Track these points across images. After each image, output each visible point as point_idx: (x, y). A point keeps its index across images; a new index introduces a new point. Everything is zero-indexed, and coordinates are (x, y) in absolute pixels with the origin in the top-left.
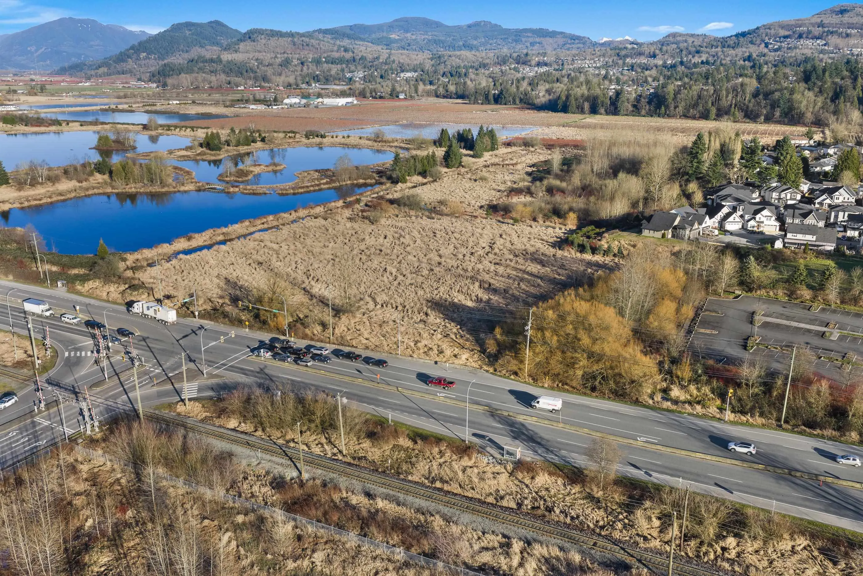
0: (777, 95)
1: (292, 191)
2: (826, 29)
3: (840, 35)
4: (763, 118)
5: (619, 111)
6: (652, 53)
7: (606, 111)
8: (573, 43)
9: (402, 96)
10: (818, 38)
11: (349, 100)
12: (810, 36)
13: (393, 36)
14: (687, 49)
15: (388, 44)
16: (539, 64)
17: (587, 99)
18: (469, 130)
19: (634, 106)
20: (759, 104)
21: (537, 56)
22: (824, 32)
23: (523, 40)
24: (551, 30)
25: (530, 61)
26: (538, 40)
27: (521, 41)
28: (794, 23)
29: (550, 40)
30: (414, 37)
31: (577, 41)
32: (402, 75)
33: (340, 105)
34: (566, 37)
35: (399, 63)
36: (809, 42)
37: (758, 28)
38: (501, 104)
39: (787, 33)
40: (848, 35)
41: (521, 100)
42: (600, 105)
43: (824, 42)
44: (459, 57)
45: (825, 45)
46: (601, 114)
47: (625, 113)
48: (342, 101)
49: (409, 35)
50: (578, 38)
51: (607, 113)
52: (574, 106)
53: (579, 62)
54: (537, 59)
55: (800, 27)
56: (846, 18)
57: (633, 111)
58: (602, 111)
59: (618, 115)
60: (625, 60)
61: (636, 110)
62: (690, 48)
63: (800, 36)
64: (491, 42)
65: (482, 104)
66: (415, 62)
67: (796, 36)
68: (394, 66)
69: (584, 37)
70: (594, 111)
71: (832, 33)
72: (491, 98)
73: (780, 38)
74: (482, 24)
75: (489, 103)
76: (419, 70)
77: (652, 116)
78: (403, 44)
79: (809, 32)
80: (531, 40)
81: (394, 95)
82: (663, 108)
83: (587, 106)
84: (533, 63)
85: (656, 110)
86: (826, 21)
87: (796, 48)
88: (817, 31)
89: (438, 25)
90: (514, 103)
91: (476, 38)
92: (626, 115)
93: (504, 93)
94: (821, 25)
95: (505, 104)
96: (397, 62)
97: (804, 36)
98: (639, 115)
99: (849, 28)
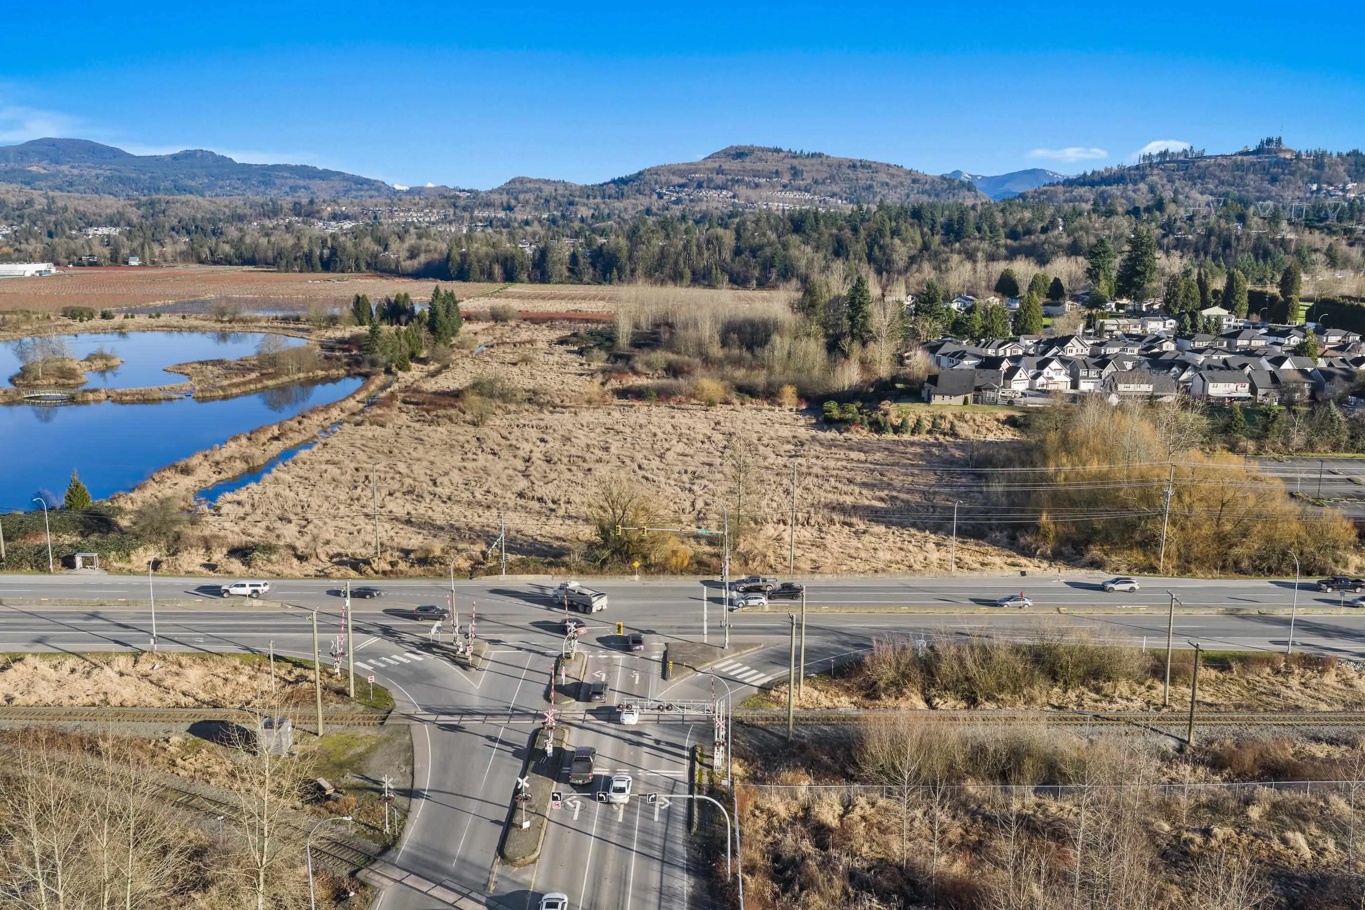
0: (768, 251)
1: (221, 393)
2: (730, 177)
3: (748, 185)
4: (754, 282)
5: (550, 277)
6: (505, 204)
7: (529, 276)
8: (361, 190)
9: (134, 262)
10: (722, 188)
11: (43, 267)
12: (712, 185)
13: (34, 168)
14: (555, 198)
15: (30, 181)
16: (335, 217)
17: (496, 259)
18: (406, 296)
19: (570, 270)
20: (746, 264)
21: (329, 205)
22: (727, 180)
23: (278, 182)
24: (320, 168)
25: (318, 212)
26: (301, 182)
27: (275, 184)
28: (684, 167)
29: (323, 184)
30: (76, 172)
31: (366, 187)
32: (91, 231)
33: (28, 274)
34: (348, 180)
35: (76, 210)
36: (713, 193)
37: (640, 173)
38: (334, 271)
39: (682, 181)
40: (757, 186)
41: (369, 265)
42: (519, 269)
43: (731, 194)
44: (186, 203)
45: (734, 197)
46: (522, 282)
47: (558, 279)
48: (30, 269)
49: (65, 168)
50: (367, 181)
51: (532, 281)
52: (478, 270)
53: (402, 214)
54: (329, 209)
55: (695, 173)
56: (748, 163)
57: (569, 277)
58: (524, 277)
59: (549, 282)
60: (472, 212)
61: (575, 274)
62: (559, 198)
63: (700, 186)
64: (220, 183)
65: (301, 272)
66: (109, 211)
67: (695, 185)
68: (69, 215)
69: (376, 181)
70: (510, 277)
71: (737, 181)
72: (316, 261)
73: (674, 186)
74: (199, 155)
75: (313, 270)
76: (122, 223)
77: (600, 284)
78: (58, 181)
79: (710, 180)
80: (291, 182)
81: (120, 260)
82: (615, 272)
83: (497, 270)
84: (325, 215)
85: (605, 276)
86: (725, 167)
87: (701, 200)
88: (719, 179)
89: (117, 153)
90: (358, 269)
91: (193, 177)
92: (562, 283)
93: (339, 253)
94: (720, 171)
95: (343, 272)
96: (71, 210)
97: (705, 185)
98: (581, 282)
99: (755, 176)
